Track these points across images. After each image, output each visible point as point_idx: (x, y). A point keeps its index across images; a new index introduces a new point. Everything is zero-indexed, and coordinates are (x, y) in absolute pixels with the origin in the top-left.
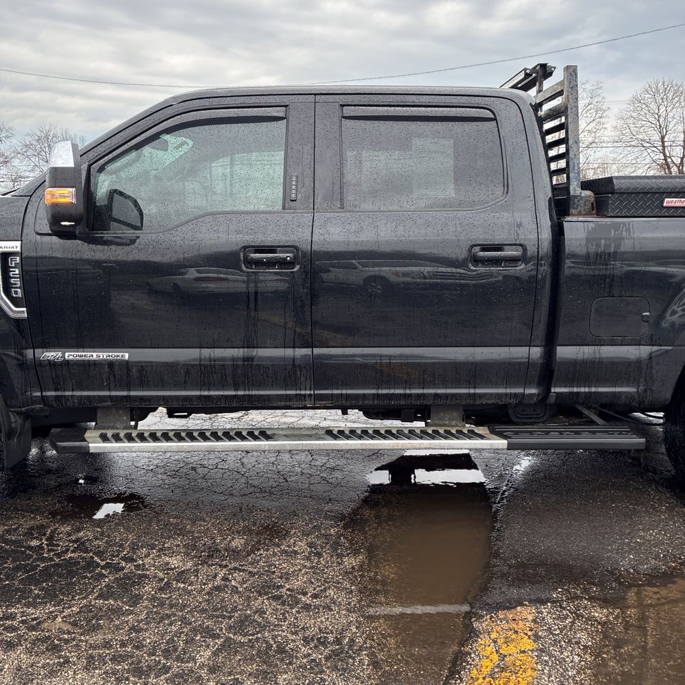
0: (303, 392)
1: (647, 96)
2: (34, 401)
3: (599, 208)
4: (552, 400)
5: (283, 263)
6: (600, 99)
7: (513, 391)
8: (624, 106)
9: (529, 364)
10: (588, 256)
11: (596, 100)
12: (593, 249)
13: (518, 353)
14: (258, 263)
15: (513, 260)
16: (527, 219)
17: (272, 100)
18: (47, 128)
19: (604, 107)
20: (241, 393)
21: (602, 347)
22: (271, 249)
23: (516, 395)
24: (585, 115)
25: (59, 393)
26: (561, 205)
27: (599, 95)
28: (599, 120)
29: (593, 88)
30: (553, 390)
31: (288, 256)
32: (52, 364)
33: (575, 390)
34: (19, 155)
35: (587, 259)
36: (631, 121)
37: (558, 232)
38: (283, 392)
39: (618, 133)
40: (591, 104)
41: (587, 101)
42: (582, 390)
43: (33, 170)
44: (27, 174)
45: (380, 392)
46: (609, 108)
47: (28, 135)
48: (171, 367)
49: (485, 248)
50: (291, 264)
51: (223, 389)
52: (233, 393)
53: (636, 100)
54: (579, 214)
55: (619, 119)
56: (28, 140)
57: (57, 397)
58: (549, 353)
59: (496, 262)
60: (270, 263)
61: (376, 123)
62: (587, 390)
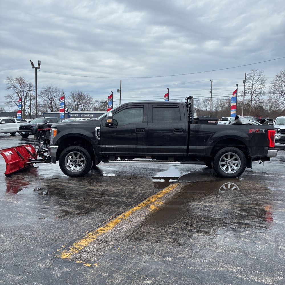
0: (145, 153)
1: (281, 75)
2: (100, 154)
3: (197, 123)
4: (189, 156)
5: (142, 131)
6: (263, 76)
7: (182, 154)
8: (273, 79)
9: (184, 149)
10: (194, 130)
11: (261, 77)
12: (195, 129)
13: (182, 147)
14: (138, 131)
15: (181, 131)
16: (183, 124)
17: (141, 104)
18: (50, 86)
19: (264, 79)
20: (135, 153)
21: (197, 147)
22: (141, 129)
23: (182, 155)
24: (257, 82)
25: (105, 153)
26: (190, 122)
27: (262, 75)
28: (263, 84)
29: (260, 72)
30: (189, 154)
31: (143, 130)
32: (104, 148)
33: (193, 154)
34: (39, 96)
35: (194, 131)
36: (276, 85)
37: (189, 127)
38: (142, 153)
39: (270, 89)
40: (259, 78)
41: (258, 77)
42: (194, 154)
43: (43, 102)
44: (41, 103)
45: (159, 153)
46: (266, 80)
47: (43, 88)
48: (123, 148)
49: (176, 129)
50: (144, 131)
51: (132, 152)
52: (133, 153)
53: (277, 76)
54: (193, 124)
55: (271, 83)
56: (43, 90)
57: (104, 153)
58: (188, 147)
59: (178, 131)
60: (140, 131)
61: (158, 108)
62: (195, 154)
